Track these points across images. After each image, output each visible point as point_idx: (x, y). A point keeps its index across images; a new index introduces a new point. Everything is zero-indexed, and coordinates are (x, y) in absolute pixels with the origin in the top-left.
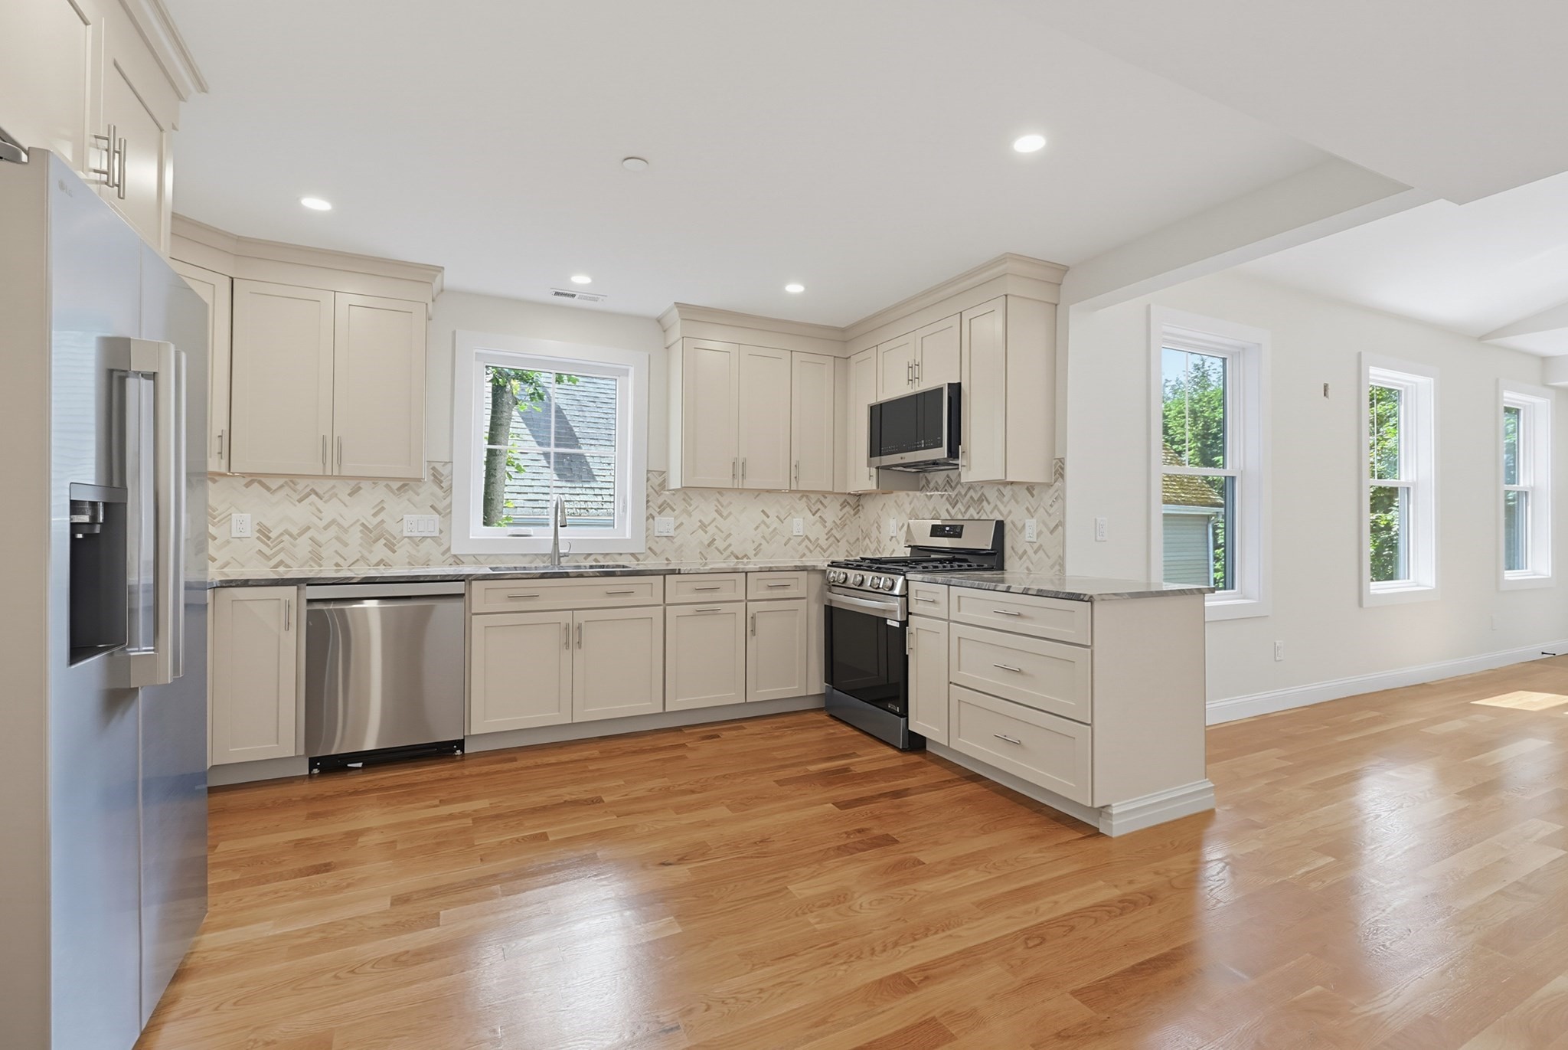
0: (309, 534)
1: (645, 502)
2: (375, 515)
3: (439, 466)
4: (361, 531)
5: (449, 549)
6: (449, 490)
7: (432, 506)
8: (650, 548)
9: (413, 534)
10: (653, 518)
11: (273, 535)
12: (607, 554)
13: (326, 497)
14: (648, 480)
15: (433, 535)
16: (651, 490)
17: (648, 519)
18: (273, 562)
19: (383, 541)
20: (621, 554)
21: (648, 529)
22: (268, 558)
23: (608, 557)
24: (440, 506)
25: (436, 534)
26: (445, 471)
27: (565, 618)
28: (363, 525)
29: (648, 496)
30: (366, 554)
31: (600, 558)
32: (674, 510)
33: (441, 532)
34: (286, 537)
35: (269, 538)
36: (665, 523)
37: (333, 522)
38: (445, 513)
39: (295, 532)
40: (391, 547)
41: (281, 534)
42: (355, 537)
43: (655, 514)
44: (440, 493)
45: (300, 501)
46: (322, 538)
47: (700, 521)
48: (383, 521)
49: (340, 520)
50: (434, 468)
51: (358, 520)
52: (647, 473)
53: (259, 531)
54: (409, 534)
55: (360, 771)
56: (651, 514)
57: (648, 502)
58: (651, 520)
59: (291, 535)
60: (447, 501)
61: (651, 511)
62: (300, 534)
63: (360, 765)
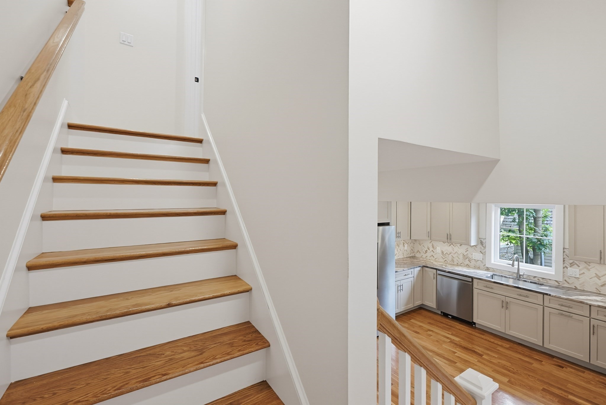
0: (451, 255)
1: (562, 261)
2: (466, 252)
3: (482, 240)
4: (463, 256)
5: (485, 265)
6: (485, 247)
7: (480, 251)
8: (565, 280)
9: (475, 259)
10: (567, 268)
11: (444, 253)
12: (543, 278)
13: (455, 246)
14: (564, 252)
15: (480, 260)
16: (565, 256)
17: (564, 268)
18: (445, 260)
19: (468, 259)
20: (550, 280)
21: (564, 272)
22: (444, 259)
23: (544, 280)
24: (483, 251)
25: (482, 260)
26: (484, 241)
27: (503, 298)
28: (463, 254)
29: (564, 258)
30: (464, 262)
31: (540, 279)
32: (579, 266)
33: (483, 259)
34: (447, 254)
35: (444, 254)
36: (573, 271)
37: (456, 252)
38: (484, 253)
39: (449, 253)
40: (469, 261)
41: (446, 254)
42: (461, 257)
43: (568, 266)
44: (483, 248)
45: (450, 246)
46: (454, 256)
47: (596, 274)
48: (468, 254)
49: (458, 252)
50: (481, 240)
51: (462, 253)
52: (563, 249)
53: (442, 252)
54: (474, 259)
55: (451, 319)
56: (566, 266)
57: (564, 261)
58: (566, 269)
59: (448, 254)
60: (485, 250)
61: (565, 265)
62: (449, 254)
63: (451, 317)
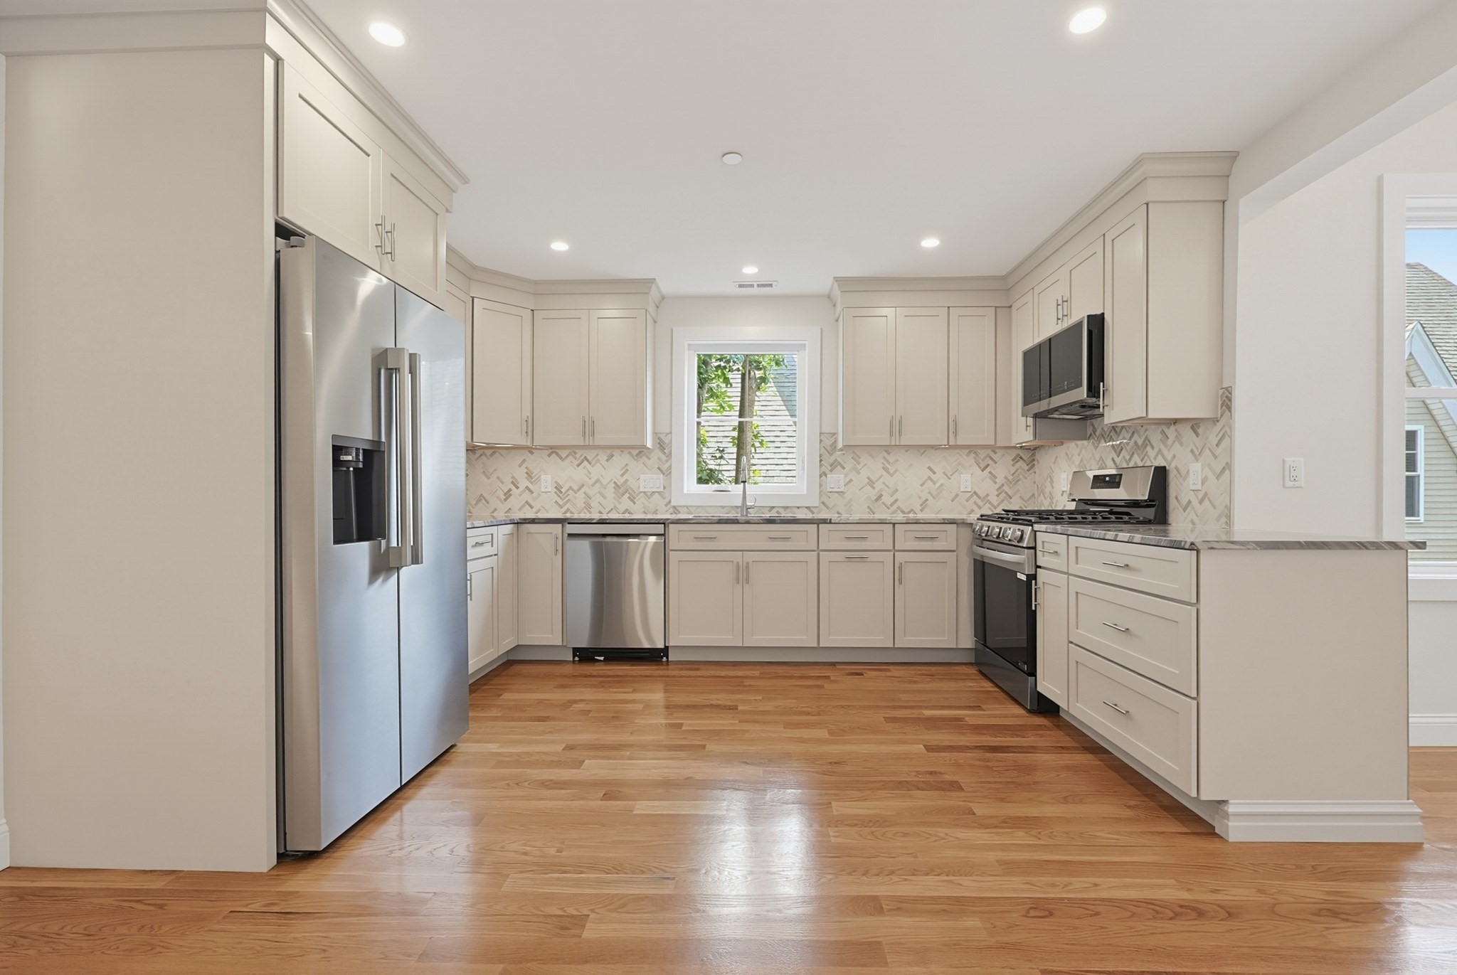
0: (583, 490)
1: (819, 462)
2: (622, 475)
3: (663, 437)
4: (614, 488)
5: (670, 502)
6: (669, 456)
7: (659, 468)
8: (823, 503)
9: (646, 490)
10: (826, 475)
11: (563, 490)
12: (787, 507)
13: (593, 463)
14: (821, 441)
15: (659, 490)
16: (823, 450)
17: (821, 476)
18: (564, 509)
19: (627, 495)
20: (798, 508)
21: (821, 485)
22: (561, 507)
23: (789, 510)
24: (664, 467)
25: (661, 489)
26: (666, 440)
27: (737, 557)
28: (615, 482)
29: (821, 456)
30: (617, 505)
31: (781, 510)
32: (844, 468)
33: (664, 488)
34: (570, 492)
35: (561, 492)
36: (836, 480)
37: (598, 481)
38: (667, 473)
39: (576, 488)
40: (632, 499)
41: (568, 490)
42: (610, 491)
43: (827, 471)
44: (664, 458)
45: (578, 466)
46: (591, 493)
47: (868, 478)
48: (627, 480)
49: (601, 478)
50: (659, 438)
51: (612, 480)
52: (820, 436)
53: (556, 488)
54: (643, 490)
55: (602, 663)
56: (824, 472)
57: (821, 461)
58: (824, 477)
59: (573, 490)
60: (668, 464)
61: (824, 469)
62: (579, 490)
63: (602, 658)
